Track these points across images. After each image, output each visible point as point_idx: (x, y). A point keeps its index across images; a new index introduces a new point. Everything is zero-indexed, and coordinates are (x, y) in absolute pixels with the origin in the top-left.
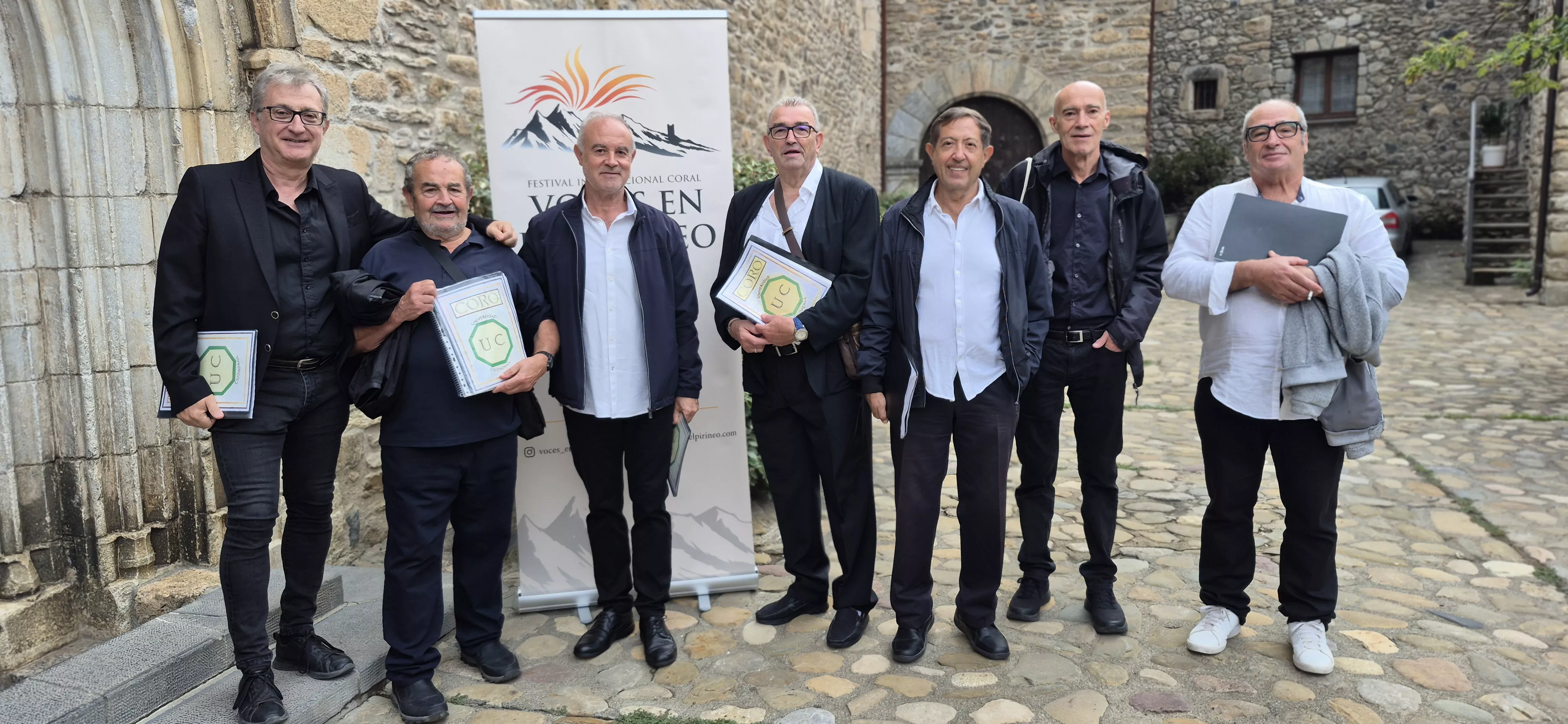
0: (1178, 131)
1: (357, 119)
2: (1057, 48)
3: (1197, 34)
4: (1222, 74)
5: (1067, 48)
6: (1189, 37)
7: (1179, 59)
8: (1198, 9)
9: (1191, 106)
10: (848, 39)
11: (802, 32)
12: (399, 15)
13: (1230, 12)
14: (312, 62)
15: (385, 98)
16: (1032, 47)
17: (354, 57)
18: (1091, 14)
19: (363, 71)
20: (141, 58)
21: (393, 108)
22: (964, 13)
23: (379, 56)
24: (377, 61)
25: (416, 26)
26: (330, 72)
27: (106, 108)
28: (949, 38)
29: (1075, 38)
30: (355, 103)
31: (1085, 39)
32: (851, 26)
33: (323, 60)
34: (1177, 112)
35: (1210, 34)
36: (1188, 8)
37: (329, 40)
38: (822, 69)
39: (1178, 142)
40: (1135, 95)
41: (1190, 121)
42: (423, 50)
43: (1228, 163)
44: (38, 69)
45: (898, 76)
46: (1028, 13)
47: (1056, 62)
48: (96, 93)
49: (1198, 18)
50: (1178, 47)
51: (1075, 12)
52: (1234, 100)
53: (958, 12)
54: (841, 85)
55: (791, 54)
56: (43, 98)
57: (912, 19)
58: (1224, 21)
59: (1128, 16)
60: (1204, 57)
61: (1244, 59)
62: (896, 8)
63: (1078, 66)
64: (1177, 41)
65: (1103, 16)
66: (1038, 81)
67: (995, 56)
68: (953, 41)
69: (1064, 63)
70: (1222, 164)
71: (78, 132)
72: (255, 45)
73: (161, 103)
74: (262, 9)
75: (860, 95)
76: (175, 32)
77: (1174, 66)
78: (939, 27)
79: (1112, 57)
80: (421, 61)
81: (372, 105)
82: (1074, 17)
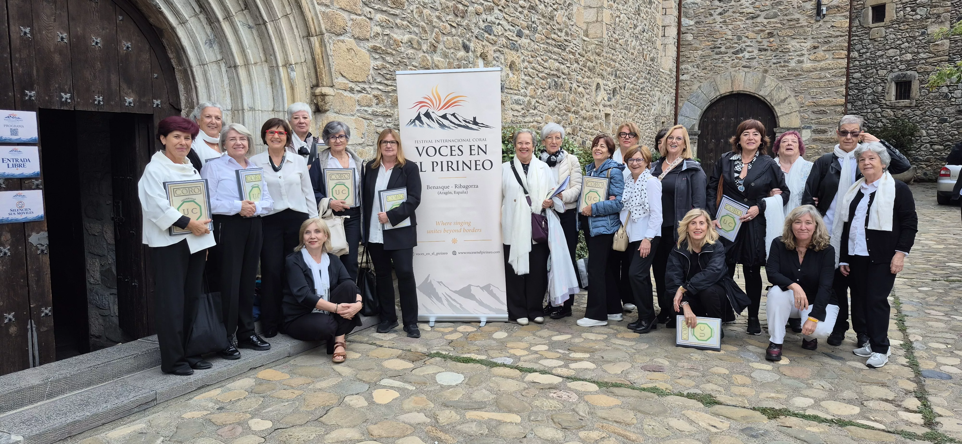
0: (884, 114)
1: (359, 114)
2: (786, 64)
3: (898, 52)
4: (915, 77)
5: (792, 64)
6: (892, 55)
7: (885, 68)
8: (899, 37)
9: (893, 98)
10: (651, 63)
11: (614, 61)
12: (380, 69)
13: (921, 38)
14: (341, 91)
15: (372, 105)
16: (771, 64)
17: (359, 89)
18: (809, 44)
19: (363, 94)
20: (275, 91)
21: (375, 109)
22: (728, 44)
23: (370, 87)
24: (369, 90)
25: (388, 74)
26: (348, 95)
27: (262, 111)
28: (719, 59)
29: (798, 58)
30: (358, 108)
31: (805, 58)
32: (652, 55)
33: (345, 90)
34: (884, 102)
35: (907, 52)
36: (893, 36)
37: (348, 82)
38: (628, 80)
39: (884, 120)
40: (836, 92)
41: (892, 108)
42: (390, 84)
43: (917, 134)
44: (239, 97)
45: (686, 82)
46: (768, 44)
47: (786, 72)
48: (258, 106)
49: (898, 42)
50: (885, 61)
51: (798, 43)
52: (922, 94)
53: (724, 44)
54: (642, 89)
55: (605, 73)
56: (240, 108)
57: (696, 49)
58: (916, 44)
59: (832, 44)
60: (903, 67)
61: (930, 68)
62: (687, 43)
63: (800, 75)
64: (884, 57)
65: (816, 44)
66: (773, 84)
67: (746, 69)
68: (721, 61)
69: (790, 73)
70: (912, 135)
71: (252, 120)
72: (317, 85)
73: (281, 109)
74: (320, 72)
75: (658, 93)
76: (287, 82)
77: (882, 72)
78: (712, 53)
79: (822, 69)
80: (389, 89)
81: (366, 108)
82: (798, 45)
